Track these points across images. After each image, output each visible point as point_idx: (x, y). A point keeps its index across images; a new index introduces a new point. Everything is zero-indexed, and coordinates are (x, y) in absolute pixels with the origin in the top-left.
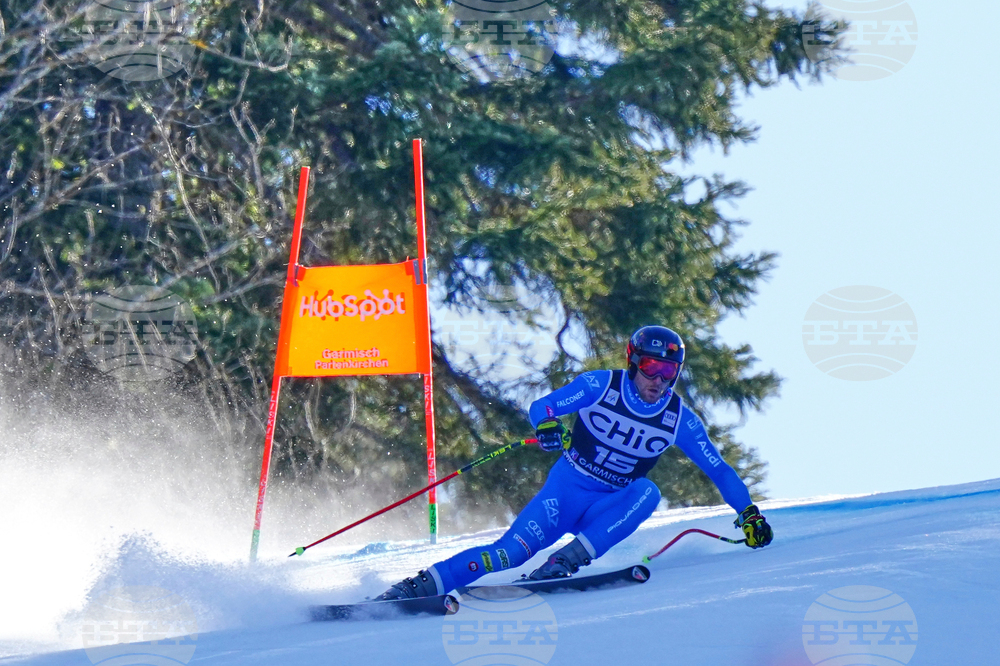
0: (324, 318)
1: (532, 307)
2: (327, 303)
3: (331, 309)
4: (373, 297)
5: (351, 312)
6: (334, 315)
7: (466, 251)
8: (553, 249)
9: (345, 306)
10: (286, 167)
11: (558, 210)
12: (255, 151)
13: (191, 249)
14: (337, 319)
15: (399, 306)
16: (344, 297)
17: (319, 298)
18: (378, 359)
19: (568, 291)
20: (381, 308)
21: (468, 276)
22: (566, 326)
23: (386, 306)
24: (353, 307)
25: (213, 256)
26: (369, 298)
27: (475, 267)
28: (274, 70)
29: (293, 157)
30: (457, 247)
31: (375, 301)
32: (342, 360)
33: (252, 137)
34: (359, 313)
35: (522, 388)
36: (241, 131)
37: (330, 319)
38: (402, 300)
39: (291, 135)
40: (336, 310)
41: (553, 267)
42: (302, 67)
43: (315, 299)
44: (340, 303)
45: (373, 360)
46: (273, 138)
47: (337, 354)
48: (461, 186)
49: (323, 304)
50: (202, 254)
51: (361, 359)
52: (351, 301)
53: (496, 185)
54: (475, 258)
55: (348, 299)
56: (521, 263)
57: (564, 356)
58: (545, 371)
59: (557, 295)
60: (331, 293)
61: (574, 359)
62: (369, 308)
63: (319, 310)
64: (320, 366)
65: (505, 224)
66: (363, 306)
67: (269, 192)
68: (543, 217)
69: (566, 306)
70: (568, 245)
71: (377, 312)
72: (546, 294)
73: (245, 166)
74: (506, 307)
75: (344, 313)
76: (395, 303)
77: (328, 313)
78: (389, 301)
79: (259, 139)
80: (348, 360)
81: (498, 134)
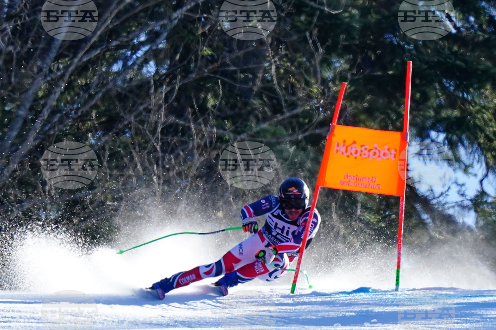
0: (348, 156)
1: (467, 162)
2: (352, 148)
3: (353, 151)
4: (378, 148)
5: (365, 155)
6: (355, 155)
7: (433, 127)
8: (482, 131)
9: (362, 151)
10: (335, 69)
11: (487, 109)
12: (318, 58)
13: (277, 109)
14: (356, 158)
15: (393, 156)
16: (362, 146)
17: (347, 144)
18: (376, 184)
19: (489, 155)
20: (382, 155)
21: (432, 141)
22: (486, 176)
23: (384, 155)
24: (366, 152)
25: (288, 114)
26: (376, 148)
27: (438, 136)
28: (334, 12)
29: (340, 64)
30: (429, 123)
31: (379, 151)
32: (355, 181)
33: (317, 50)
34: (369, 156)
35: (457, 208)
36: (311, 45)
37: (352, 157)
38: (395, 153)
39: (339, 51)
40: (356, 152)
41: (482, 141)
42: (350, 12)
43: (344, 145)
44: (359, 149)
45: (373, 184)
46: (329, 51)
47: (353, 177)
48: (435, 89)
49: (349, 148)
50: (282, 113)
51: (366, 183)
52: (366, 149)
53: (454, 90)
54: (438, 131)
55: (363, 148)
56: (464, 136)
57: (483, 193)
58: (471, 200)
59: (483, 158)
60: (354, 142)
61: (488, 195)
62: (375, 153)
63: (346, 151)
64: (342, 183)
65: (456, 113)
66: (372, 153)
67: (324, 82)
68: (478, 112)
69: (487, 164)
70: (491, 129)
71: (379, 156)
72: (477, 156)
73: (312, 65)
75: (361, 155)
76: (391, 154)
77: (351, 154)
78: (387, 152)
79: (321, 50)
80: (358, 182)
81: (458, 62)
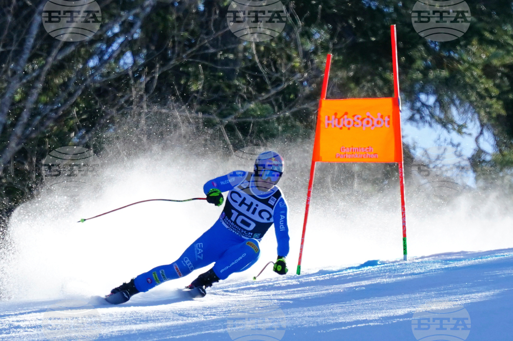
0: (341, 128)
1: (461, 123)
2: (344, 119)
3: (346, 123)
4: (371, 116)
5: (358, 124)
6: (348, 126)
7: (422, 90)
8: (473, 88)
9: (354, 121)
10: (315, 40)
11: (476, 66)
12: (297, 32)
13: (261, 87)
14: (349, 129)
15: (386, 123)
16: (354, 116)
17: (338, 116)
18: (372, 153)
19: (483, 113)
20: (375, 123)
21: (423, 105)
22: (481, 133)
23: (378, 123)
24: (359, 122)
25: (273, 92)
26: (368, 117)
27: (428, 99)
29: (320, 35)
30: (417, 87)
31: (372, 119)
32: (351, 153)
33: (296, 23)
34: (362, 125)
37: (345, 129)
38: (389, 119)
39: (319, 21)
41: (473, 98)
43: (335, 118)
44: (351, 120)
45: (369, 153)
46: (309, 22)
47: (348, 149)
48: (420, 51)
49: (341, 120)
50: (267, 91)
51: (362, 153)
52: (358, 118)
53: (440, 50)
54: (428, 94)
55: (356, 117)
56: (455, 97)
57: (480, 151)
58: (469, 160)
59: (476, 116)
60: (346, 114)
61: (486, 153)
62: (368, 122)
63: (339, 123)
64: (338, 156)
65: (445, 73)
66: (365, 122)
67: (306, 54)
68: (467, 69)
69: (481, 121)
70: (482, 86)
71: (373, 125)
72: (469, 115)
73: (292, 40)
74: (446, 123)
75: (353, 125)
76: (384, 121)
77: (344, 125)
78: (380, 119)
79: (300, 23)
80: (354, 153)
